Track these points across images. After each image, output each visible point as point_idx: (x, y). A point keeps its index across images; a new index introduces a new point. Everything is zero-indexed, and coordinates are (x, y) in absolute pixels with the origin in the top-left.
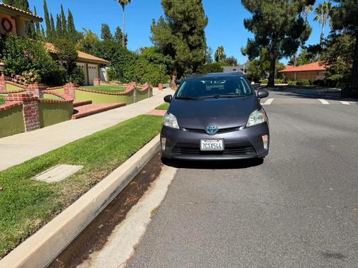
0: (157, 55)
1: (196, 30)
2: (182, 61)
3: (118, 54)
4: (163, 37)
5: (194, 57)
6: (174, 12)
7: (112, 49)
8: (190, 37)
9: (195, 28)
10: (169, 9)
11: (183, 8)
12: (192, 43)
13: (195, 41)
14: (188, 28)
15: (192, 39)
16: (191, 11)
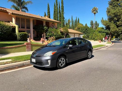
0: (102, 30)
1: (120, 20)
2: (113, 32)
3: (88, 30)
4: (105, 23)
5: (119, 30)
6: (110, 14)
7: (86, 29)
8: (117, 22)
9: (120, 19)
10: (109, 13)
11: (115, 12)
12: (119, 24)
13: (120, 24)
14: (117, 19)
15: (118, 23)
16: (118, 12)
